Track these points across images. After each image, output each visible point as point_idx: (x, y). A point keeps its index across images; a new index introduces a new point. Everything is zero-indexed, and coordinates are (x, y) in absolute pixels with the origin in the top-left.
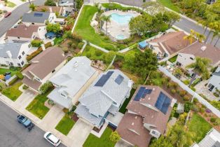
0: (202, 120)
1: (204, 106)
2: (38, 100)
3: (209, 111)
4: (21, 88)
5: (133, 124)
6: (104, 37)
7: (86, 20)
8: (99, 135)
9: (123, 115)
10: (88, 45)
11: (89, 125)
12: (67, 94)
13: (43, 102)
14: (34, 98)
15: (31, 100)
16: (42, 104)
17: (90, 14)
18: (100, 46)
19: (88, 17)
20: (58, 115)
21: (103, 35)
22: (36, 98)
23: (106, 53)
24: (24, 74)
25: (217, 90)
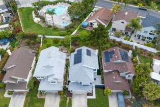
0: (145, 57)
1: (141, 49)
2: (29, 97)
3: (145, 51)
4: (6, 95)
5: (114, 78)
6: (52, 28)
7: (28, 19)
8: (94, 97)
9: (100, 76)
10: (44, 38)
11: (83, 94)
12: (57, 79)
13: (36, 96)
14: (25, 97)
15: (24, 100)
16: (35, 98)
17: (28, 14)
18: (54, 35)
19: (28, 17)
20: (55, 100)
21: (50, 26)
22: (27, 97)
23: (63, 39)
24: (6, 82)
25: (143, 37)
